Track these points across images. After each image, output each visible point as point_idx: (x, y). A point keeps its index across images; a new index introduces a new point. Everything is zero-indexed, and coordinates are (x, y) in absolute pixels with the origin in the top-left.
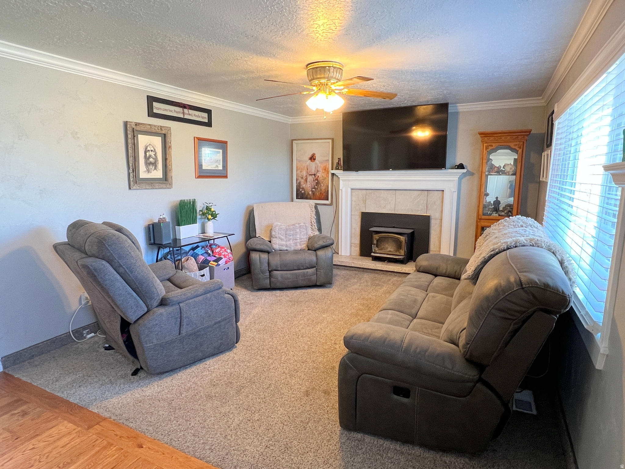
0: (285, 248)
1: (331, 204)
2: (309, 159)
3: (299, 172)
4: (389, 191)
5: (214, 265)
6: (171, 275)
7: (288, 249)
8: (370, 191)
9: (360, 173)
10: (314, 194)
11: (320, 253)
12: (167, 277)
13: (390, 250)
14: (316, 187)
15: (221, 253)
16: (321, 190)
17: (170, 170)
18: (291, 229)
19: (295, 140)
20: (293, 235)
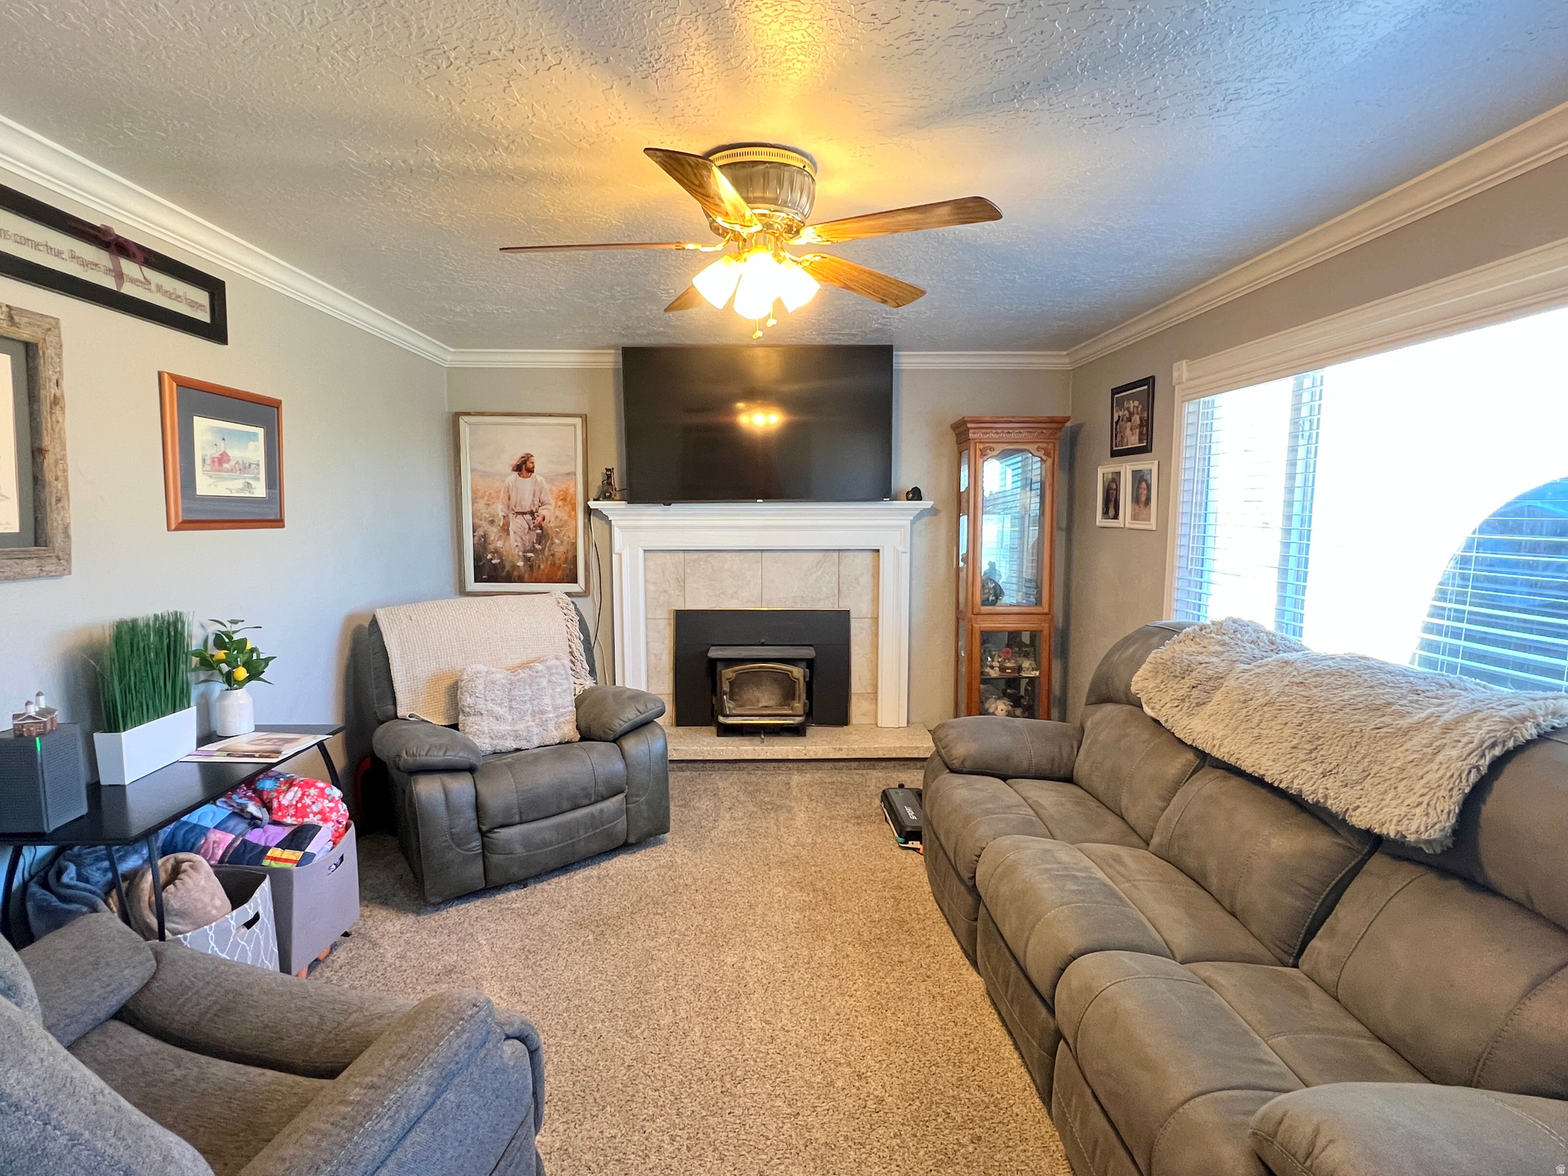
0: (511, 744)
1: (585, 594)
2: (513, 470)
3: (481, 505)
4: (746, 554)
5: (286, 860)
6: (135, 985)
7: (523, 744)
8: (696, 556)
9: (676, 508)
10: (531, 567)
11: (631, 745)
12: (114, 1003)
13: (766, 704)
14: (538, 547)
15: (305, 807)
16: (553, 555)
17: (59, 500)
18: (525, 682)
19: (468, 414)
20: (531, 700)
